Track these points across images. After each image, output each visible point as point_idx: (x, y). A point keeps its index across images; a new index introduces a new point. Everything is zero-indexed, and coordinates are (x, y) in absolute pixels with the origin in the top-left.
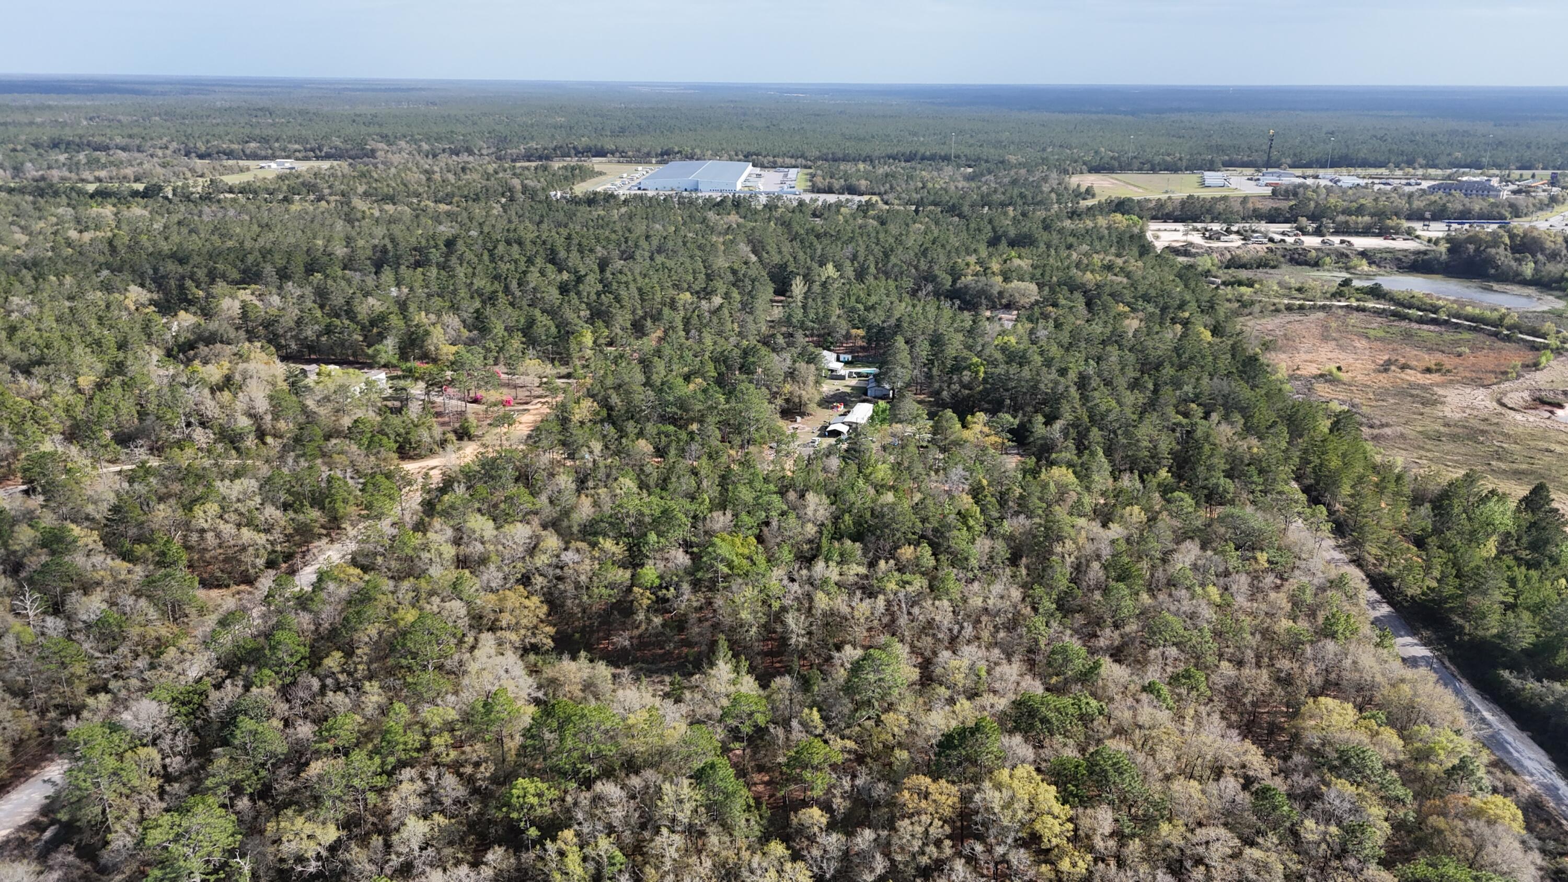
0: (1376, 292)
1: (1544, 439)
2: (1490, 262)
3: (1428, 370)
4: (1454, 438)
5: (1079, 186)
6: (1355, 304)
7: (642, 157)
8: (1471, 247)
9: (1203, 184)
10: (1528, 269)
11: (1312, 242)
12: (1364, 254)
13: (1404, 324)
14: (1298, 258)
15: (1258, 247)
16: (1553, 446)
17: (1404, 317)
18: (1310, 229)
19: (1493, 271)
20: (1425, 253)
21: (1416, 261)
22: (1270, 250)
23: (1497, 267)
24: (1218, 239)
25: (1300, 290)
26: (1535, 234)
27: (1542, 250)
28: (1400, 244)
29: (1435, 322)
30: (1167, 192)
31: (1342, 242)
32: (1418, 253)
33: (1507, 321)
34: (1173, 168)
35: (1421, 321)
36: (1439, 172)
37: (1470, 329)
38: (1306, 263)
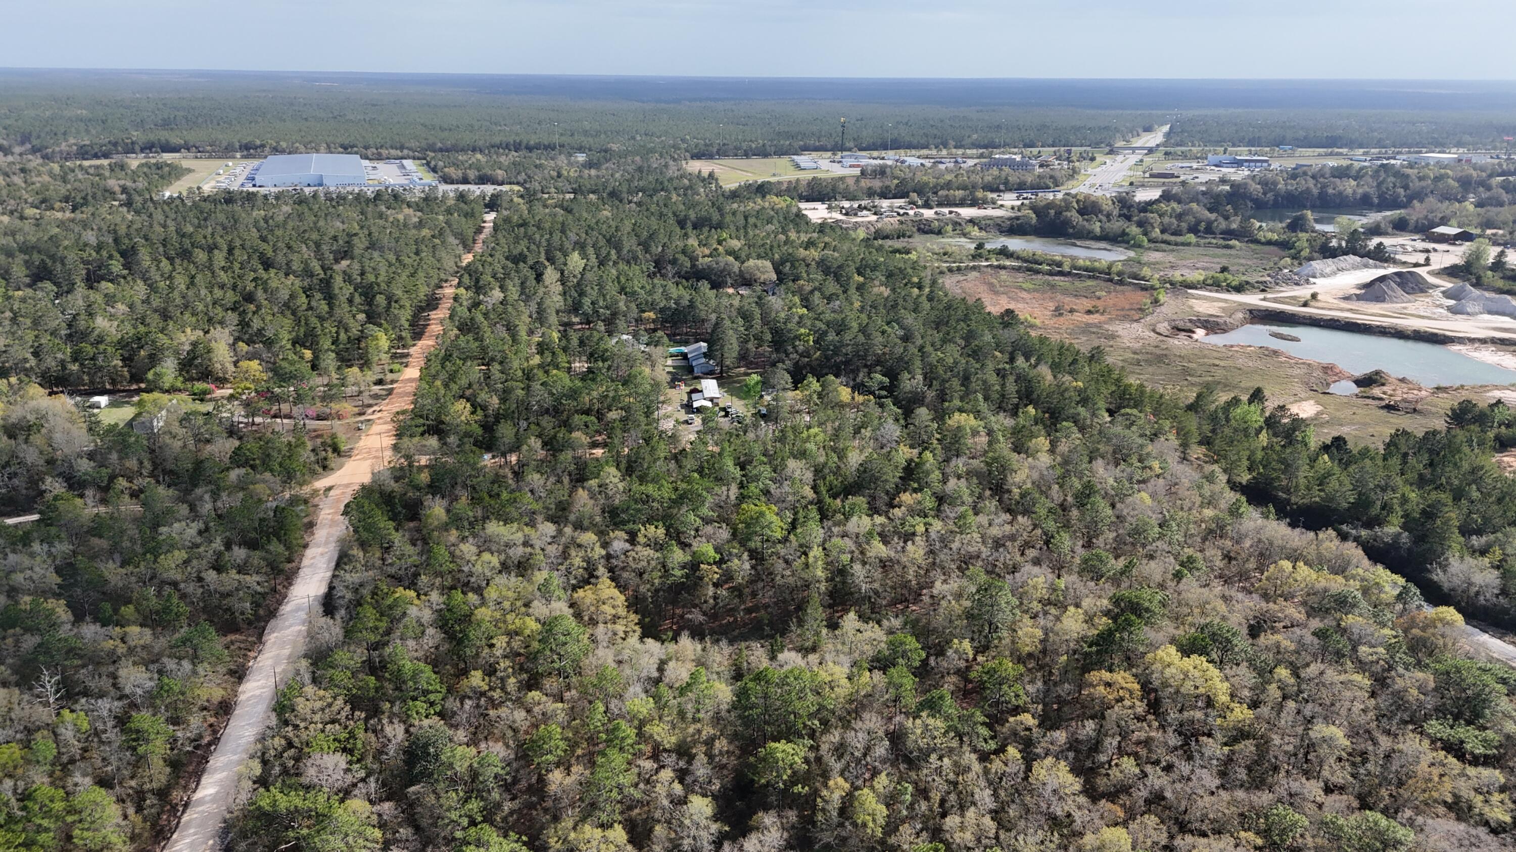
0: (1004, 252)
1: (1205, 357)
2: (1067, 223)
3: (1089, 312)
4: (1149, 362)
5: (700, 172)
6: (996, 263)
7: (226, 152)
8: (1052, 212)
9: (798, 167)
10: (1097, 228)
11: (928, 213)
12: (972, 221)
13: (1040, 276)
14: (925, 228)
15: (892, 220)
16: (1217, 362)
17: (1037, 272)
18: (920, 203)
19: (1071, 231)
20: (1017, 218)
21: (1012, 225)
22: (901, 223)
23: (1074, 227)
24: (856, 215)
25: (945, 254)
26: (1093, 199)
27: (1101, 211)
28: (990, 212)
29: (1061, 273)
30: (774, 175)
31: (951, 212)
32: (1010, 219)
33: (1114, 269)
34: (764, 154)
35: (1051, 274)
36: (974, 151)
37: (1089, 277)
38: (931, 232)
